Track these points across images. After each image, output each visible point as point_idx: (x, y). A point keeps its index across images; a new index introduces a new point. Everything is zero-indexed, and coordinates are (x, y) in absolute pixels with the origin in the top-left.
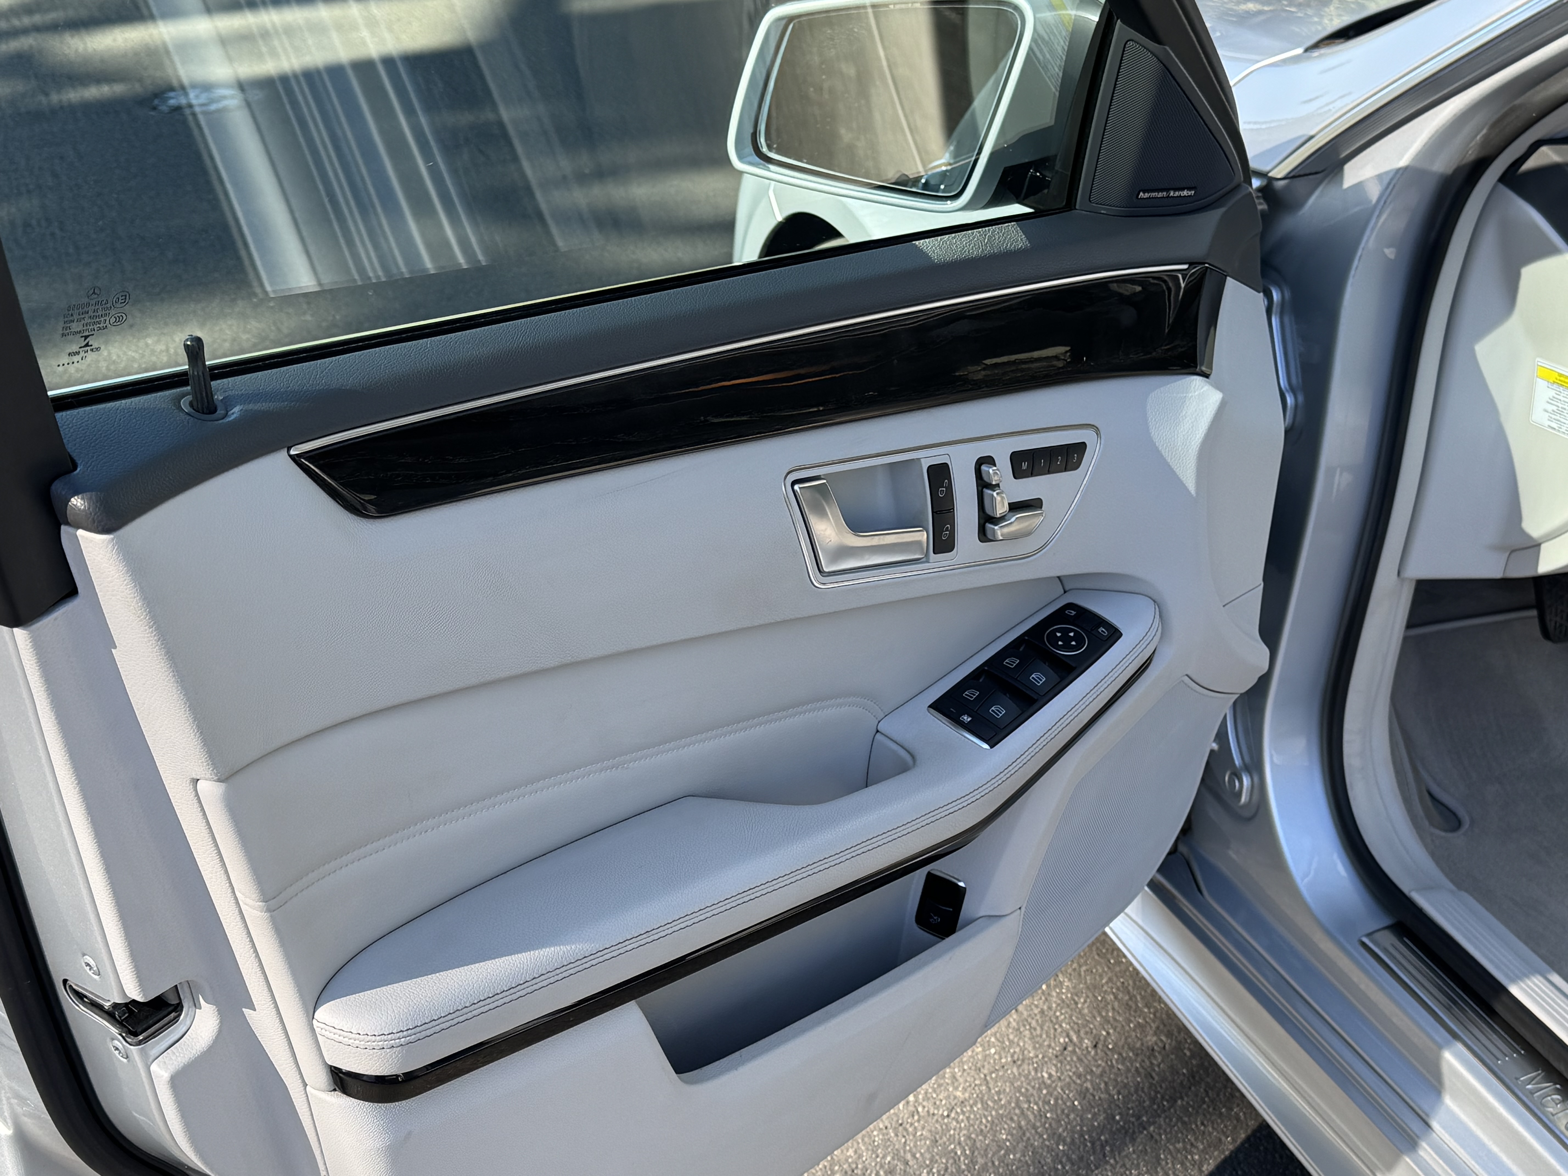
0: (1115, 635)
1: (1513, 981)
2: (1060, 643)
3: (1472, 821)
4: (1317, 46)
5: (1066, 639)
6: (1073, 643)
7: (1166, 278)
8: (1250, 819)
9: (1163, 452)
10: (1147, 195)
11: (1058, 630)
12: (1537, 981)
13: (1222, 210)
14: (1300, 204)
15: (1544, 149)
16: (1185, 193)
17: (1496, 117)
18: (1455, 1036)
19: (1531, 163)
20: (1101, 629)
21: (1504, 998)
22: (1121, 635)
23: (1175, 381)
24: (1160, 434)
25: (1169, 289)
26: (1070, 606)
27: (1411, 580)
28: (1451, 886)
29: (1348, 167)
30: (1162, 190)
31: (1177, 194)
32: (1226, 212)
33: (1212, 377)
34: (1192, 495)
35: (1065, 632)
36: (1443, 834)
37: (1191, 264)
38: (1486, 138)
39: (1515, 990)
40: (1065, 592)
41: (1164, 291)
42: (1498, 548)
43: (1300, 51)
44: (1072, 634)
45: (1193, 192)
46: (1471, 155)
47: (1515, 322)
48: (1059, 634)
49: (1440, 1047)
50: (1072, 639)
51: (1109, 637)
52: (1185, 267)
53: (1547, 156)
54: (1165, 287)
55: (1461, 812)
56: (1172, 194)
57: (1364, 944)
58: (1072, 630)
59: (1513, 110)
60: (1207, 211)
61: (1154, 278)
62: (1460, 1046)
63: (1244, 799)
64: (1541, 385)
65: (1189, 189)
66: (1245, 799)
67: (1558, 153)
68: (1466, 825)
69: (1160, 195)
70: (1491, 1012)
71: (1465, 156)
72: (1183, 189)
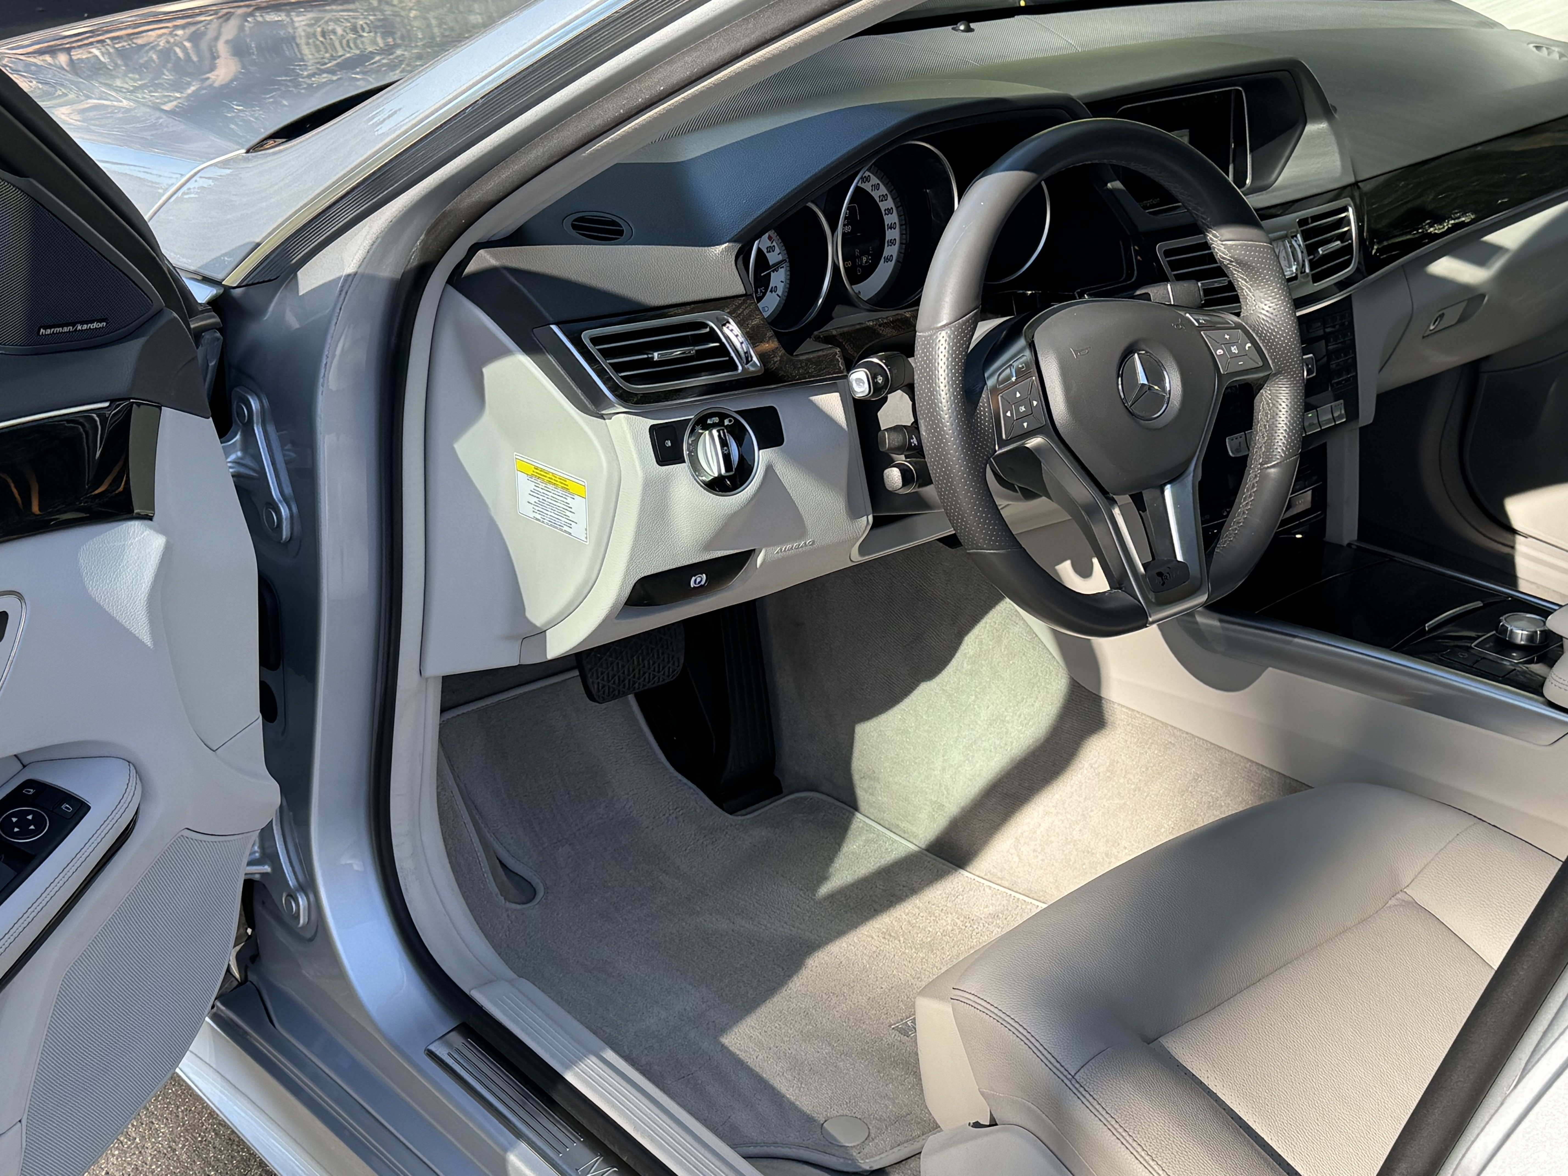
0: (81, 808)
1: (568, 1067)
2: (16, 830)
3: (546, 888)
4: (258, 147)
5: (23, 824)
6: (32, 827)
7: (81, 420)
8: (311, 940)
9: (106, 607)
10: (49, 331)
11: (14, 815)
12: (591, 1062)
13: (142, 340)
14: (262, 311)
15: (481, 252)
16: (95, 325)
17: (432, 221)
18: (519, 1135)
19: (471, 267)
20: (65, 806)
21: (560, 1087)
22: (89, 808)
23: (110, 530)
24: (97, 590)
25: (86, 432)
26: (29, 783)
27: (435, 678)
28: (511, 974)
29: (300, 274)
30: (67, 325)
31: (85, 327)
32: (148, 341)
33: (155, 519)
34: (149, 647)
35: (22, 815)
36: (519, 907)
37: (112, 401)
38: (424, 242)
39: (570, 1077)
40: (24, 766)
41: (80, 435)
42: (510, 638)
43: (244, 151)
44: (30, 817)
45: (105, 324)
46: (414, 261)
47: (486, 420)
48: (14, 820)
49: (506, 1150)
50: (31, 822)
51: (75, 814)
52: (106, 404)
53: (484, 259)
54: (82, 430)
55: (536, 881)
56: (79, 327)
57: (431, 1054)
58: (29, 813)
59: (444, 215)
60: (121, 343)
61: (69, 421)
62: (523, 1146)
63: (302, 920)
64: (522, 478)
65: (100, 321)
66: (304, 919)
67: (494, 256)
68: (540, 894)
69: (66, 329)
70: (551, 1103)
71: (409, 261)
72: (92, 322)
